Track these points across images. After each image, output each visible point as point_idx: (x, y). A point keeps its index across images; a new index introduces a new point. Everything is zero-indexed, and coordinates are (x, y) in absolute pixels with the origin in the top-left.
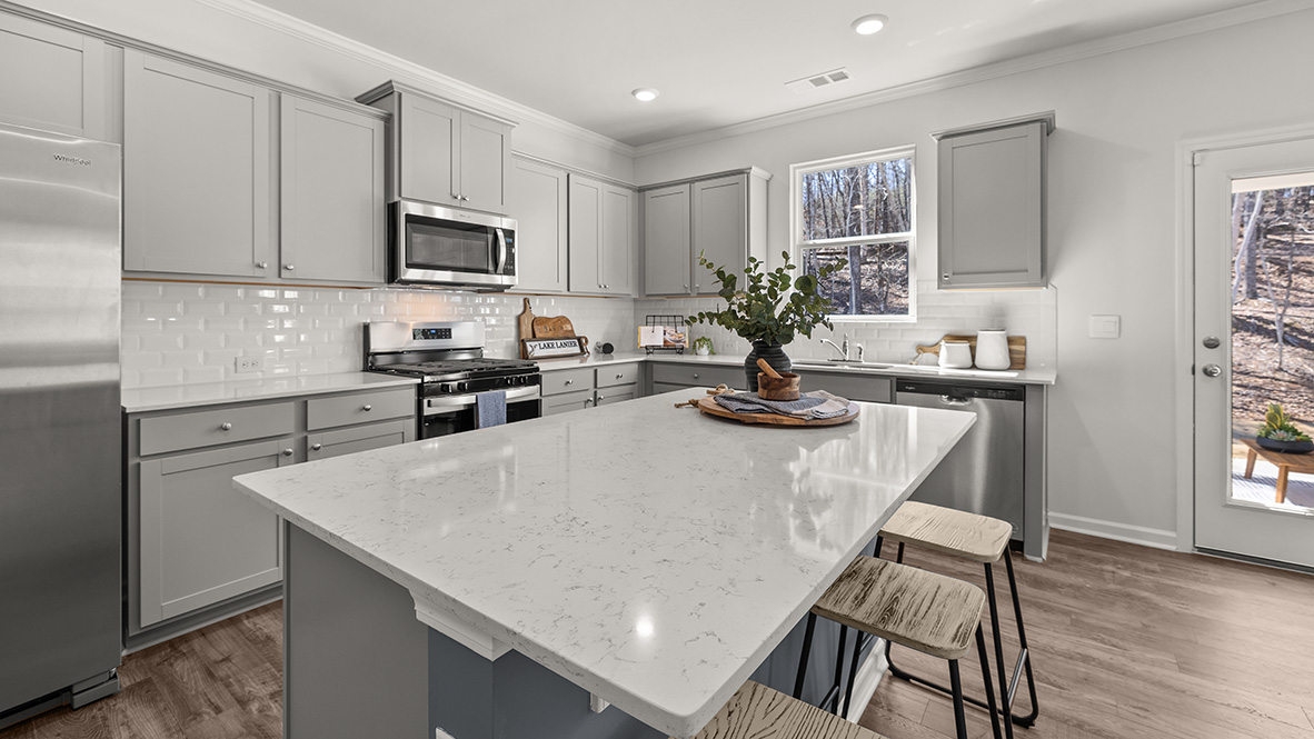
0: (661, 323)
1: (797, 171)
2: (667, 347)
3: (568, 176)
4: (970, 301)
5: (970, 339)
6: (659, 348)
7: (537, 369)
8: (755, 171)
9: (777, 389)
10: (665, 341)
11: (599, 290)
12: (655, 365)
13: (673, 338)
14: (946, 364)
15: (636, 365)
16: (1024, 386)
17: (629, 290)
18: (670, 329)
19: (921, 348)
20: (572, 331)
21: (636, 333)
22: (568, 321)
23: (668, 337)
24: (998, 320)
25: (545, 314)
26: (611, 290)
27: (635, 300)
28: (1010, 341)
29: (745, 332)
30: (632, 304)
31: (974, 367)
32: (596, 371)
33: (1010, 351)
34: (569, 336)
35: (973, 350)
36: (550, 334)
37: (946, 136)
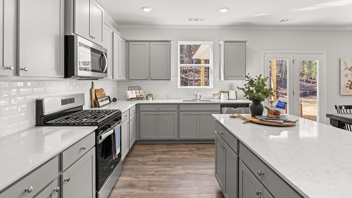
0: (134, 89)
3: (113, 33)
8: (172, 42)
10: (137, 96)
12: (140, 105)
13: (139, 94)
16: (248, 104)
17: (124, 78)
18: (137, 91)
19: (215, 95)
20: (105, 94)
22: (103, 90)
31: (229, 99)
36: (100, 96)
37: (226, 42)
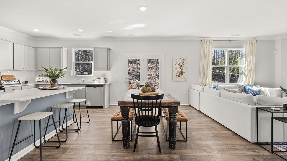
0: (42, 77)
1: (73, 49)
2: (43, 82)
3: (13, 44)
4: (100, 73)
5: (100, 79)
6: (41, 82)
7: (4, 87)
8: (63, 48)
9: (53, 85)
11: (23, 69)
12: (39, 85)
13: (45, 80)
14: (96, 82)
15: (34, 85)
16: (103, 85)
17: (33, 69)
18: (44, 78)
19: (93, 80)
20: (15, 78)
21: (35, 79)
22: (13, 76)
23: (43, 80)
24: (104, 76)
25: (6, 75)
26: (27, 69)
27: (35, 72)
28: (105, 79)
29: (50, 77)
30: (34, 73)
31: (100, 83)
32: (22, 87)
33: (105, 80)
34: (15, 80)
35: (100, 80)
36: (8, 79)
37: (95, 48)
